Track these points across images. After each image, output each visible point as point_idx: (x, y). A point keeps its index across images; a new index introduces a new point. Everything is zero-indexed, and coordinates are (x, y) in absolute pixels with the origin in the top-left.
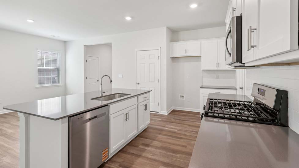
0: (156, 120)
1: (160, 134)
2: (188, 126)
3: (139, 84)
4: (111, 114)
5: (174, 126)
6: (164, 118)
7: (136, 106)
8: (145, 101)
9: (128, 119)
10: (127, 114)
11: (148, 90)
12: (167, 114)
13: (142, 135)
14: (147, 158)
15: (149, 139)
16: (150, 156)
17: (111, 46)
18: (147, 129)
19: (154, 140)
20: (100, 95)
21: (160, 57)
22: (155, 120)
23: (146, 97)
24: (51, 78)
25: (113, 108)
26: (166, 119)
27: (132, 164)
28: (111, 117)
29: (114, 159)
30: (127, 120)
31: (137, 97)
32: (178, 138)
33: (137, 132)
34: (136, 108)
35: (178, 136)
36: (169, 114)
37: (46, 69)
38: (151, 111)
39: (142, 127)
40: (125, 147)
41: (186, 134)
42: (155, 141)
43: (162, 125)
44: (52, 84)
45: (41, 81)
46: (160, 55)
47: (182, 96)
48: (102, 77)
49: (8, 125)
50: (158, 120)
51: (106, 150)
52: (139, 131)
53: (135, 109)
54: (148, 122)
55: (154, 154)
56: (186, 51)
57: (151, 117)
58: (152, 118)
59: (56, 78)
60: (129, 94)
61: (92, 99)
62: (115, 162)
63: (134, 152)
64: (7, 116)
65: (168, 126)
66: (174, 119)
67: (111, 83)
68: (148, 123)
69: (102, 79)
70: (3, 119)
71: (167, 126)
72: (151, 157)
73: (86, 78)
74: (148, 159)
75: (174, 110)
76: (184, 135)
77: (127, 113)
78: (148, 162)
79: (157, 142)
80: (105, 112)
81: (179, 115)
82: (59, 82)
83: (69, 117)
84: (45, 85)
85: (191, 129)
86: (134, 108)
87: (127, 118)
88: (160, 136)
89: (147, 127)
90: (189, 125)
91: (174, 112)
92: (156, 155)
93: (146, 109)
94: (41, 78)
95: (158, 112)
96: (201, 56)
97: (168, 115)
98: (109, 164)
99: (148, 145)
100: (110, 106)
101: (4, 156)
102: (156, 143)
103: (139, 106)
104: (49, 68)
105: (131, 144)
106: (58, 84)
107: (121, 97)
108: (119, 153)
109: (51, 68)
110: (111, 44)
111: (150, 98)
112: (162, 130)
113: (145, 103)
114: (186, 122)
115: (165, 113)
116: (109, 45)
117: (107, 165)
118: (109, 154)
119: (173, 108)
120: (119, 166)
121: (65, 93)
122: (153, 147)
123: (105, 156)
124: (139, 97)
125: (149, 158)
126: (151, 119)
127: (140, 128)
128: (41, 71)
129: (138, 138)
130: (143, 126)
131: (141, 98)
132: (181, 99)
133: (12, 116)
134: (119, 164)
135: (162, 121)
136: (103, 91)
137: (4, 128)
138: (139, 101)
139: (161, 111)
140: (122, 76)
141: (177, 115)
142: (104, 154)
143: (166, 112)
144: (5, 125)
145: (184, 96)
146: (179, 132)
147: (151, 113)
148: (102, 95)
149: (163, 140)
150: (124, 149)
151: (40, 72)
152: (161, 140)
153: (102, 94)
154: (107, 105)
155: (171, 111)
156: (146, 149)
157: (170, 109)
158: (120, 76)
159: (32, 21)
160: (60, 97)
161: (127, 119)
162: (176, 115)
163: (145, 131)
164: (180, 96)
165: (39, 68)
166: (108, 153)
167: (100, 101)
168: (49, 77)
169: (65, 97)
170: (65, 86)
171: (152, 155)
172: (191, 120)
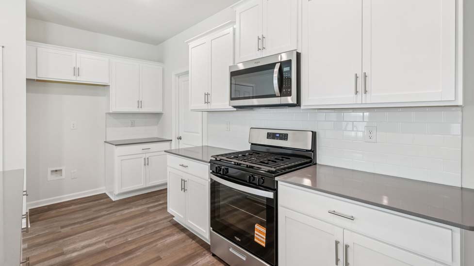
2: (113, 226)
32: (126, 254)
35: (121, 252)
41: (129, 240)
43: (50, 254)
47: (57, 171)
75: (30, 210)
76: (129, 243)
85: (127, 226)
90: (116, 223)
114: (100, 219)
145: (61, 170)
146: (113, 244)
172: (105, 213)
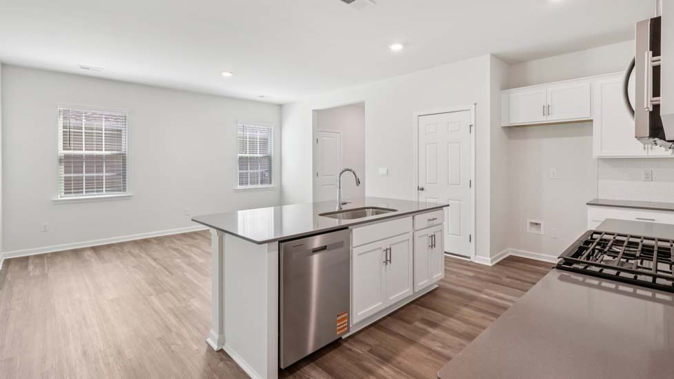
0: (460, 273)
1: (466, 306)
3: (422, 189)
4: (354, 246)
5: (507, 294)
6: (483, 274)
7: (409, 236)
8: (430, 227)
9: (390, 261)
10: (389, 251)
11: (441, 202)
12: (490, 265)
13: (426, 302)
14: (429, 349)
15: (439, 312)
16: (436, 346)
17: (364, 108)
18: (437, 291)
19: (451, 316)
20: (337, 209)
21: (473, 128)
22: (458, 275)
23: (434, 219)
24: (257, 173)
25: (359, 235)
26: (487, 274)
27: (395, 354)
28: (355, 252)
29: (360, 337)
30: (388, 262)
31: (411, 217)
33: (411, 293)
34: (408, 240)
36: (498, 264)
37: (251, 158)
38: (446, 253)
39: (424, 284)
40: (384, 318)
42: (452, 319)
43: (475, 287)
44: (259, 186)
45: (243, 180)
46: (473, 123)
47: (536, 224)
48: (341, 174)
49: (198, 250)
50: (467, 275)
51: (344, 316)
52: (416, 290)
53: (407, 242)
54: (439, 275)
55: (445, 346)
56: (547, 110)
57: (445, 265)
58: (448, 268)
59: (267, 174)
60: (394, 211)
61: (321, 215)
62: (362, 342)
63: (402, 332)
64: (197, 237)
65: (490, 291)
66: (508, 277)
67: (357, 185)
68: (439, 279)
69: (340, 176)
70: (191, 240)
71: (486, 290)
72: (439, 349)
73: (316, 175)
74: (431, 351)
75: (511, 256)
77: (387, 249)
78: (429, 357)
79: (455, 321)
80: (343, 242)
81: (525, 270)
82: (270, 183)
83: (279, 242)
84: (249, 186)
86: (405, 241)
87: (389, 259)
88: (466, 310)
89: (437, 286)
91: (511, 261)
92: (450, 347)
93: (433, 246)
94: (243, 173)
95: (469, 258)
96: (592, 121)
97: (493, 266)
98: (350, 344)
99: (434, 325)
100: (351, 230)
101: (193, 297)
102: (452, 323)
103: (416, 238)
104: (255, 155)
105: (399, 315)
106: (269, 186)
107: (377, 213)
108: (372, 328)
109: (258, 155)
110: (363, 103)
111: (444, 221)
112: (472, 298)
113: (430, 232)
115: (486, 260)
116: (359, 107)
117: (346, 344)
118: (351, 326)
119: (511, 252)
120: (369, 351)
121: (280, 201)
122: (446, 330)
123: (342, 326)
124: (418, 217)
125: (434, 351)
126: (445, 270)
127: (419, 284)
128: (243, 162)
129: (413, 306)
130: (426, 281)
131: (421, 219)
132: (534, 230)
133: (203, 236)
134: (369, 348)
135: (476, 278)
136: (343, 201)
137: (192, 255)
138: (417, 227)
139: (476, 254)
140: (385, 172)
141: (518, 268)
142: (339, 321)
143: (490, 259)
144: (194, 249)
145: (540, 224)
147: (446, 257)
148: (341, 209)
149: (472, 319)
150: (381, 323)
151: (241, 164)
152: (467, 318)
153: (340, 206)
154: (345, 228)
155: (504, 259)
156: (428, 332)
157: (499, 254)
158: (383, 171)
159: (230, 75)
160: (273, 208)
161: (387, 260)
162: (514, 270)
163: (432, 293)
164: (528, 225)
165: (240, 155)
166: (349, 324)
167: (337, 220)
168: (255, 171)
169: (281, 209)
170: (281, 190)
171: (441, 345)
